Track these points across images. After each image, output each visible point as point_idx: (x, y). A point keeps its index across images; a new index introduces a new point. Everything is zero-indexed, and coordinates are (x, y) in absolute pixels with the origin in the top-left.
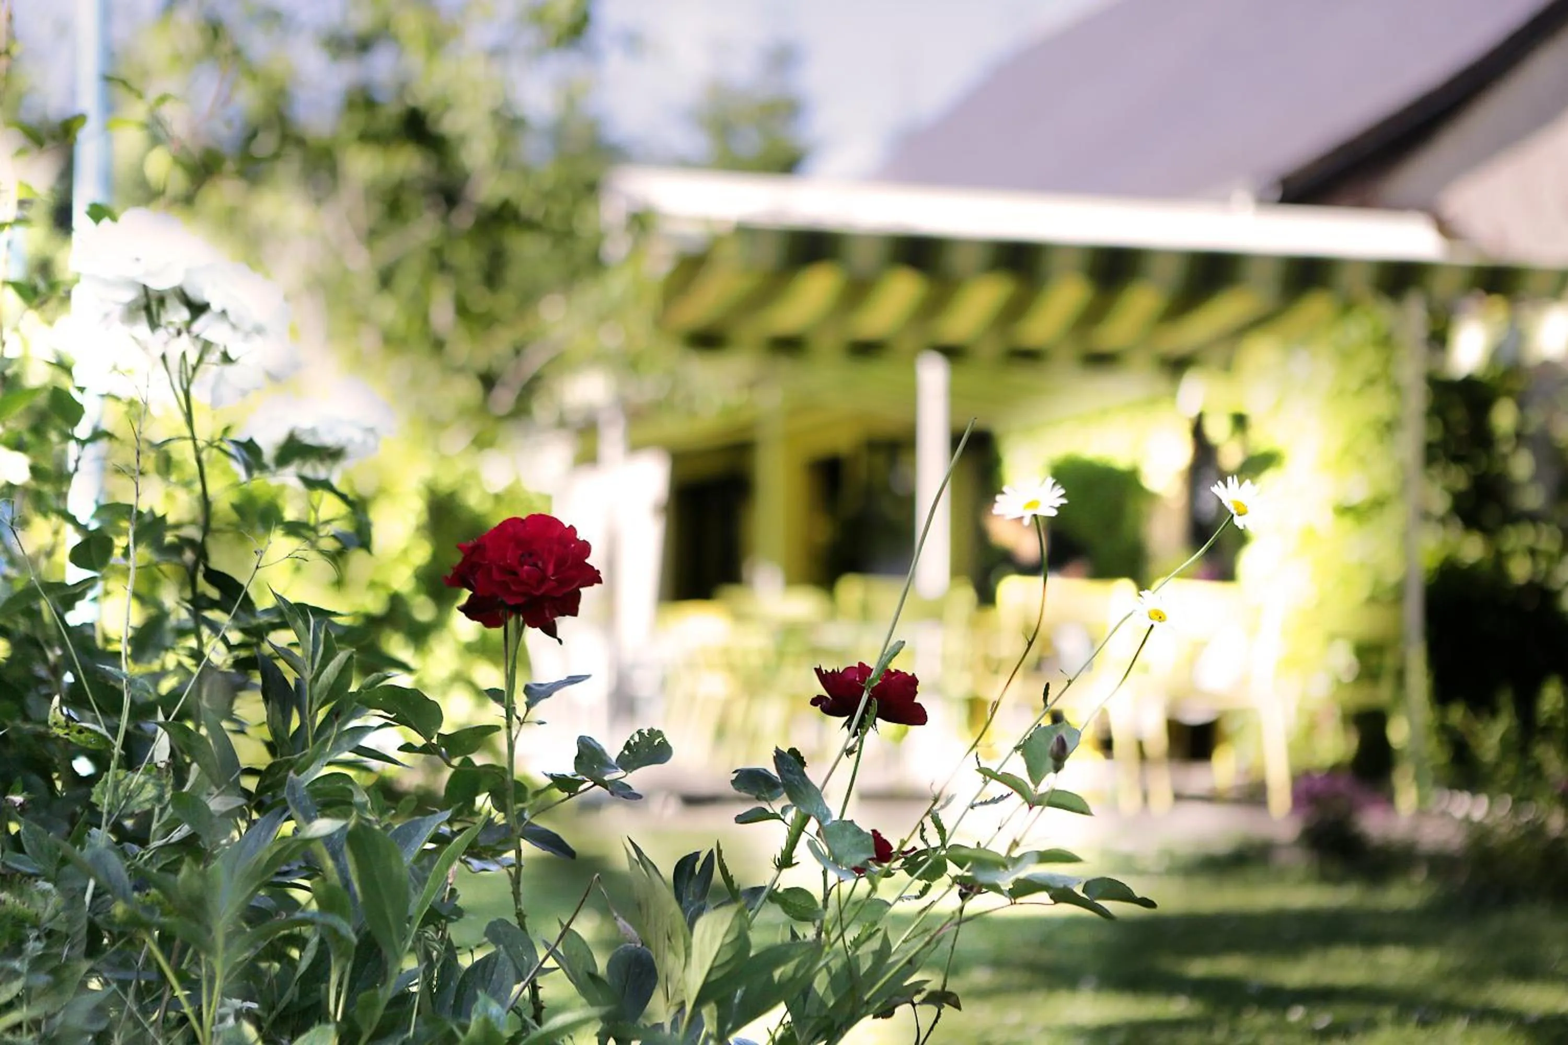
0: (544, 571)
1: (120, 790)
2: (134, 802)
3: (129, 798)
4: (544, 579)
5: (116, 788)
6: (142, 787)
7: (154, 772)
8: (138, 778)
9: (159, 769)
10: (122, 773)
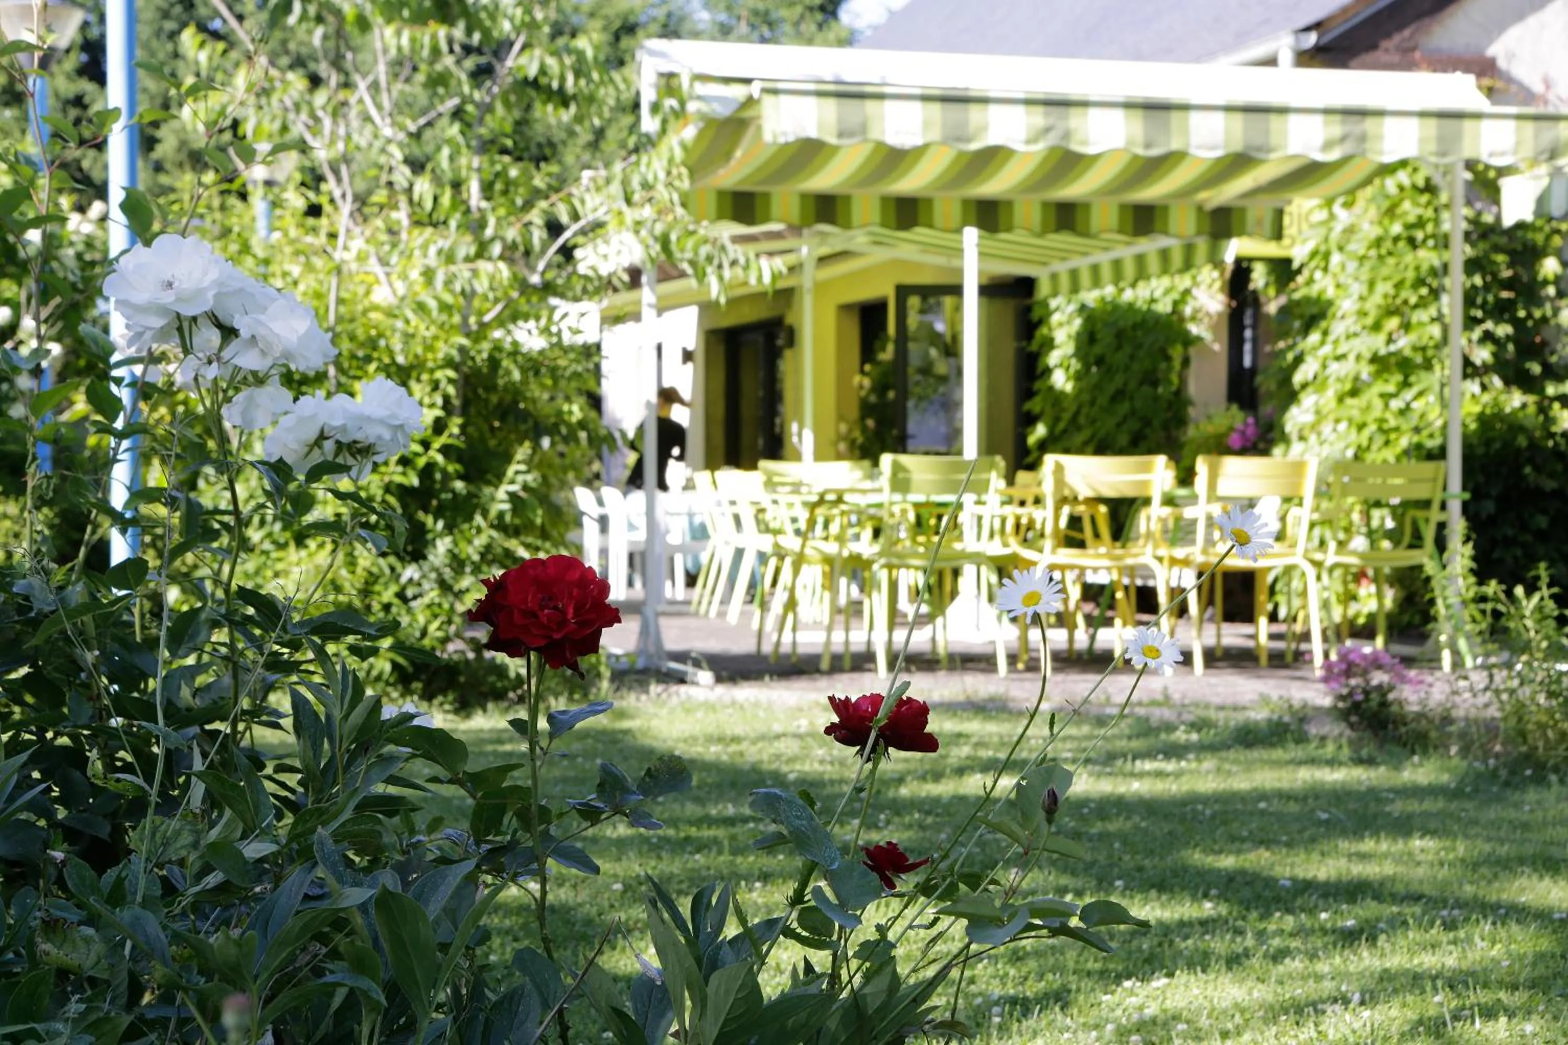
0: (564, 613)
1: (158, 835)
2: (171, 850)
3: (166, 844)
4: (564, 622)
5: (153, 835)
6: (177, 833)
7: (190, 818)
8: (174, 824)
9: (195, 815)
10: (158, 819)
